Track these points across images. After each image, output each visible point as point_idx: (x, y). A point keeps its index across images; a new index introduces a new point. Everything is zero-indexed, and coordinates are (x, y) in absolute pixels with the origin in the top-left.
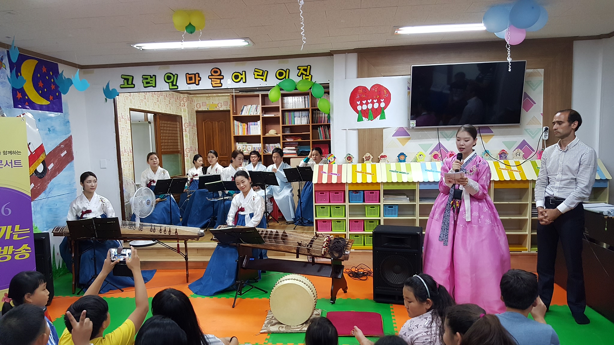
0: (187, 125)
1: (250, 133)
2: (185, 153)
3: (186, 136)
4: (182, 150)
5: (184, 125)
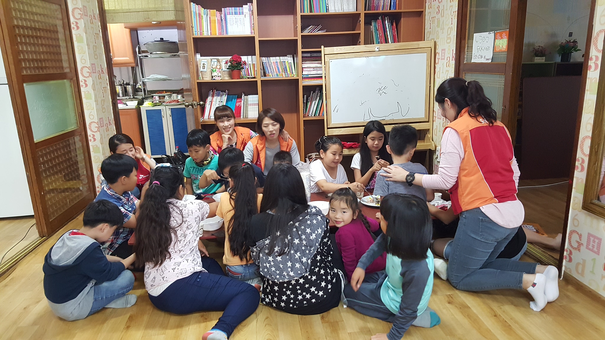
0: (80, 14)
1: (227, 33)
2: (81, 78)
3: (80, 40)
4: (73, 71)
5: (73, 12)
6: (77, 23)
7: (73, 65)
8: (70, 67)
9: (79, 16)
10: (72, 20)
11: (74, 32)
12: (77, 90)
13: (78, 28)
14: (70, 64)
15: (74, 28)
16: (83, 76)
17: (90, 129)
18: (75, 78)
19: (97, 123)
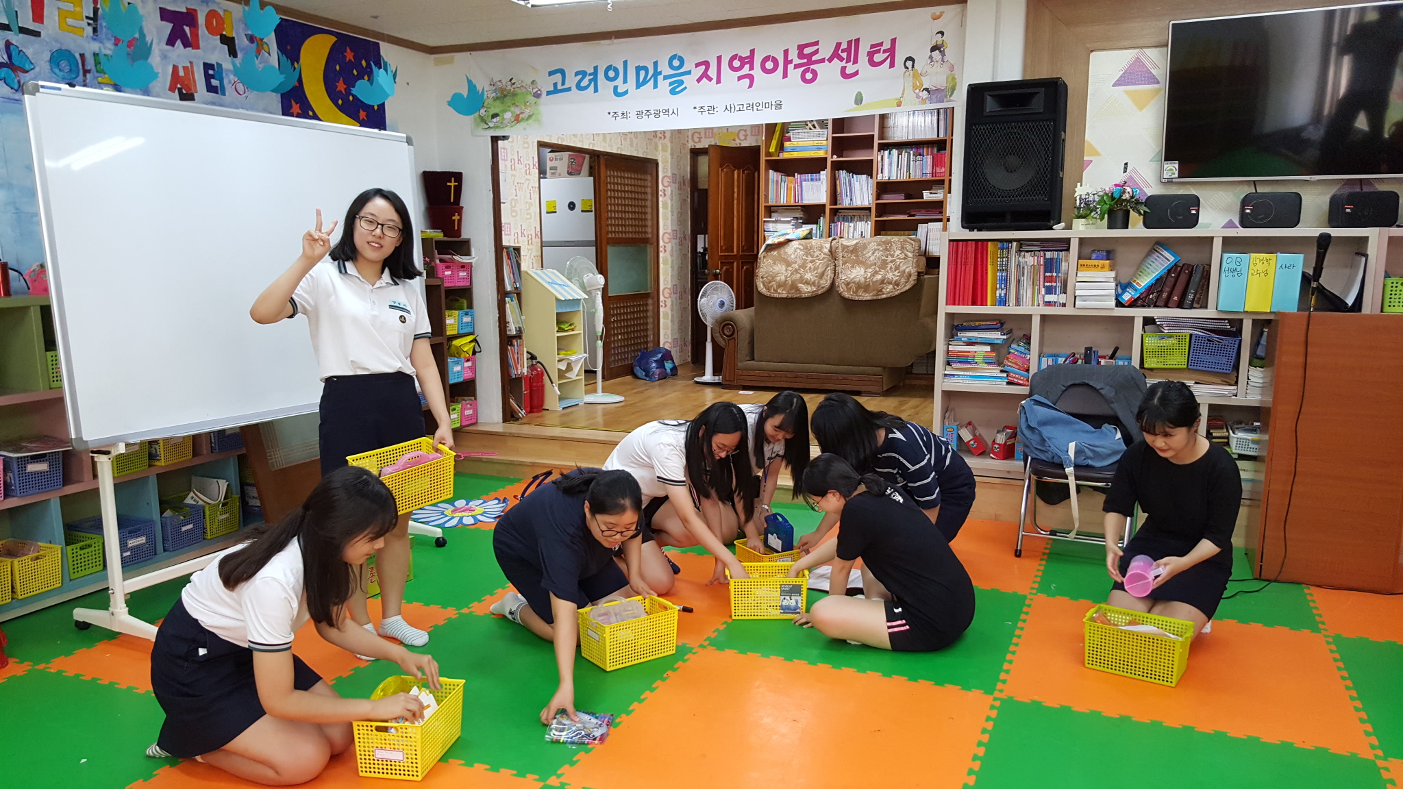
0: (668, 182)
1: (802, 200)
2: (661, 243)
3: (665, 207)
4: (655, 237)
5: (662, 180)
6: (664, 190)
7: (655, 231)
8: (652, 233)
9: (666, 184)
10: (661, 187)
11: (661, 199)
12: (656, 255)
13: (665, 195)
14: (652, 229)
15: (661, 195)
16: (664, 242)
17: (663, 294)
18: (656, 244)
19: (670, 289)
